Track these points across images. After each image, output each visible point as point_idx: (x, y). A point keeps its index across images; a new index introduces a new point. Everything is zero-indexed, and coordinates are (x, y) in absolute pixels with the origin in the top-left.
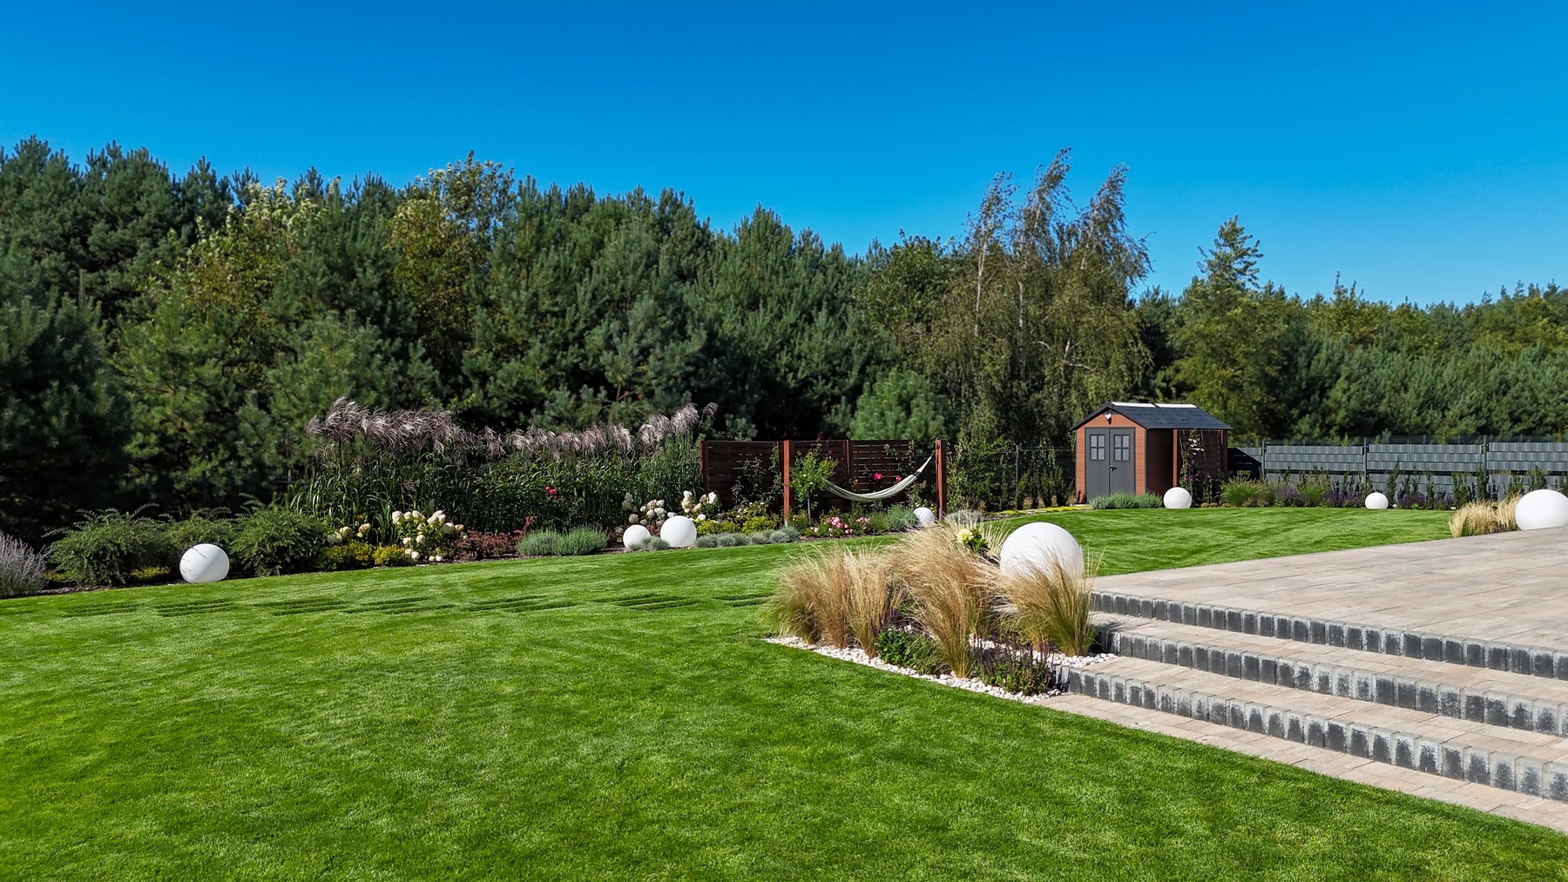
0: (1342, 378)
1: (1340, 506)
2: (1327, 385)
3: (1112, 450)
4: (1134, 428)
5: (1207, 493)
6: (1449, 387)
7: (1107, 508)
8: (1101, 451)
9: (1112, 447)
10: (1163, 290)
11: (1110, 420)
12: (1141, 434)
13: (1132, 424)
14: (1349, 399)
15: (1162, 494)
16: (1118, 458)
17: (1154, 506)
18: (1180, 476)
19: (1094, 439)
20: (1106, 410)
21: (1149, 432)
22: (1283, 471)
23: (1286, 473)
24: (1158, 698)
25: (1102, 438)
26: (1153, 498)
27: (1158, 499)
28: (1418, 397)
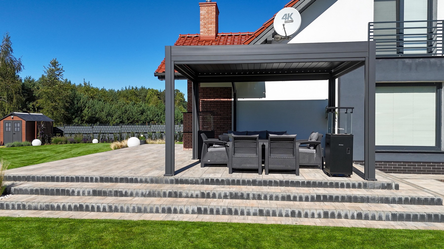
0: (87, 107)
1: (86, 143)
2: (83, 109)
3: (13, 128)
4: (22, 121)
5: (46, 141)
6: (113, 111)
7: (12, 147)
8: (10, 128)
9: (13, 126)
10: (32, 77)
11: (13, 118)
12: (24, 123)
13: (21, 119)
14: (88, 113)
15: (31, 141)
16: (16, 130)
17: (29, 145)
18: (37, 136)
19: (7, 124)
20: (12, 115)
21: (27, 122)
22: (70, 134)
23: (71, 134)
24: (27, 206)
25: (10, 124)
26: (28, 143)
27: (30, 143)
28: (106, 113)
